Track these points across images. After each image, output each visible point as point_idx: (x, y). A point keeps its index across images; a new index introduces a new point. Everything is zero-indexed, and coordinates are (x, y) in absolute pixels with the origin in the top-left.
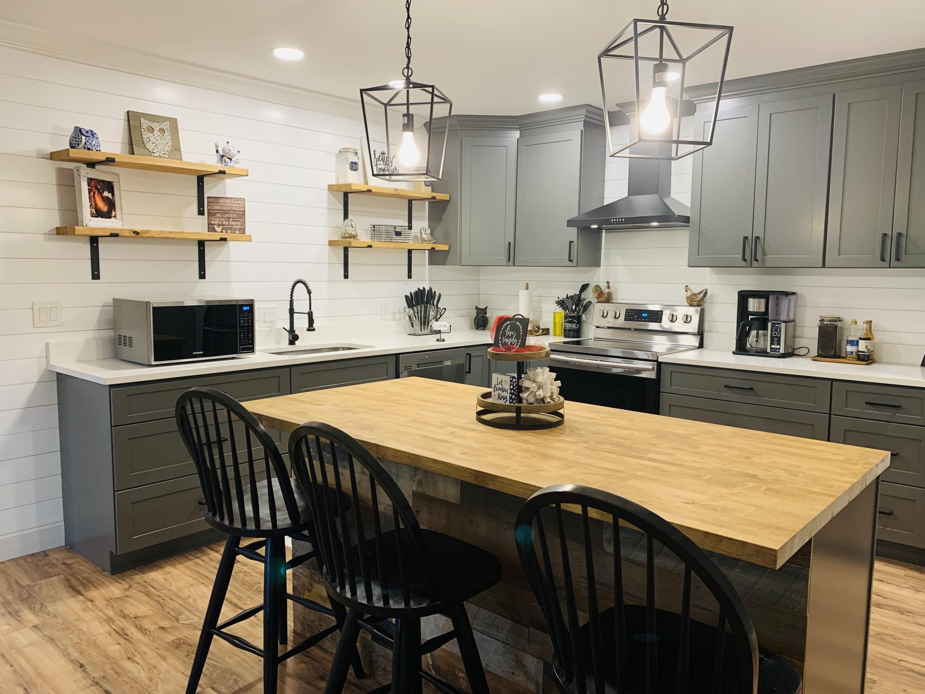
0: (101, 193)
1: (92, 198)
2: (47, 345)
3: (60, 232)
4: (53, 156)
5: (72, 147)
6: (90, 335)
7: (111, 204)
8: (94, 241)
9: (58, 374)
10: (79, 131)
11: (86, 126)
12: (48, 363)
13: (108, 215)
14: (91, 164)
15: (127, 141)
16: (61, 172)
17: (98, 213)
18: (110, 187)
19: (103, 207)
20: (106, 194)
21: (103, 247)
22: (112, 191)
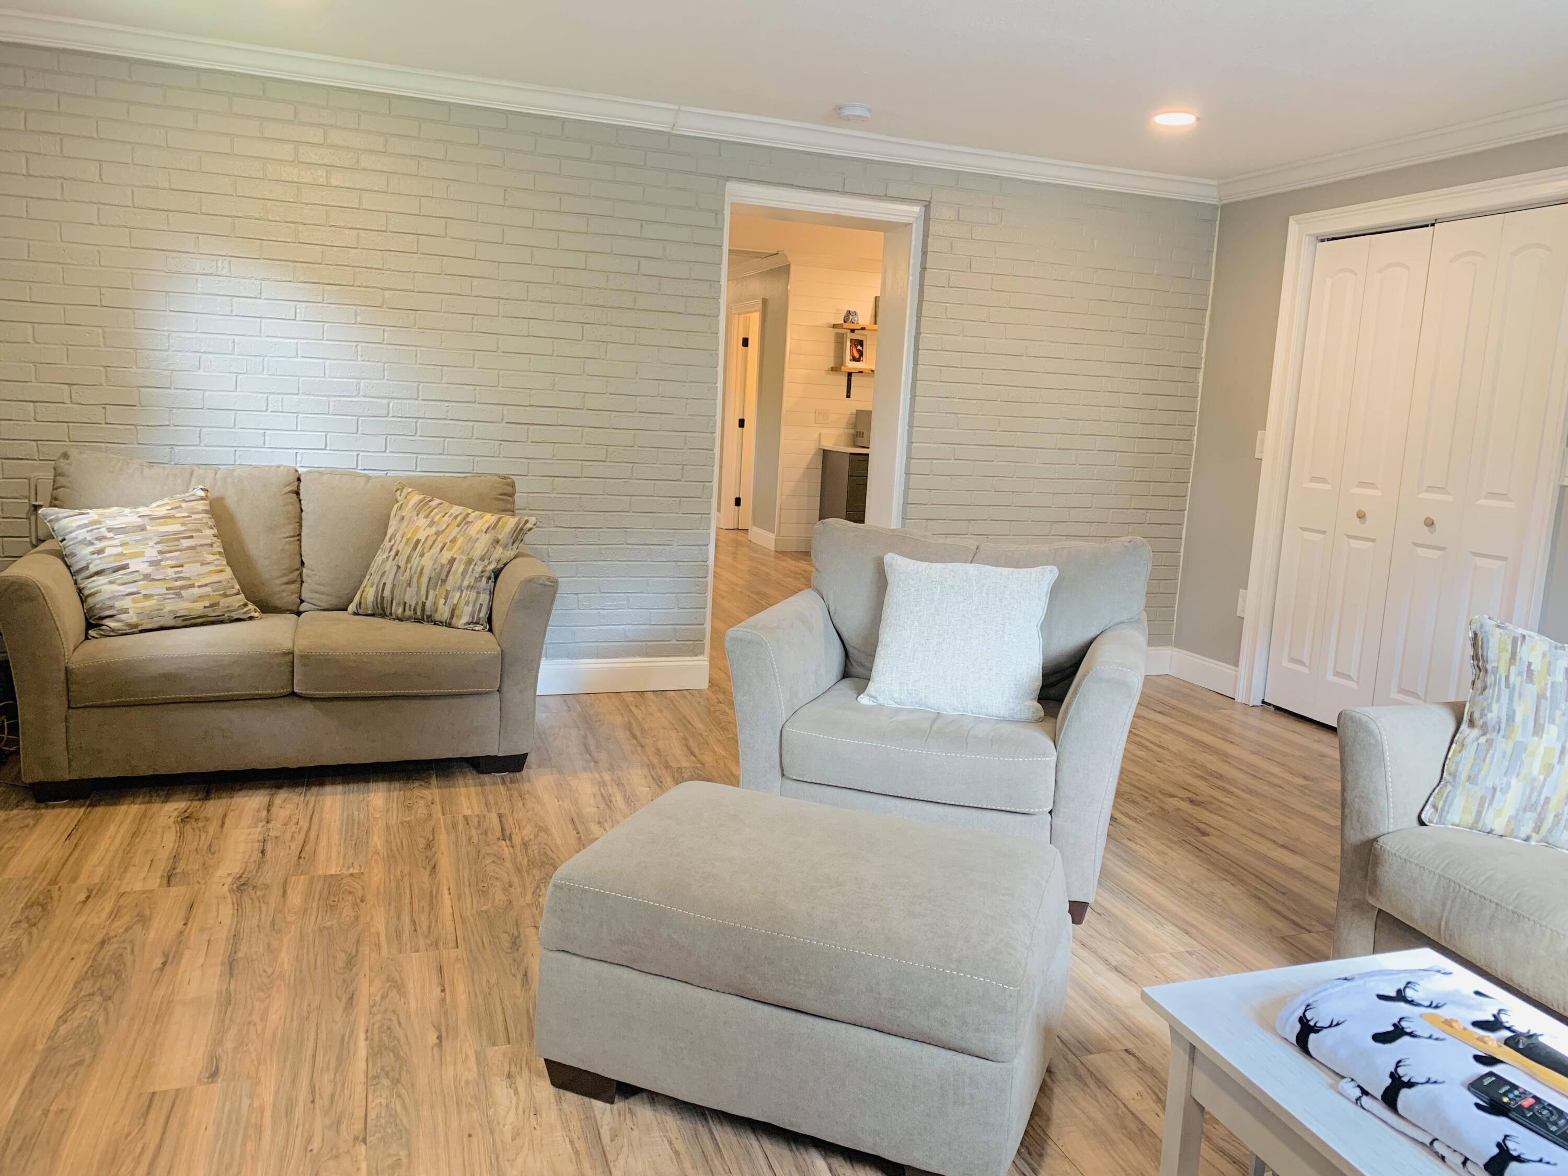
0: (856, 347)
1: (851, 351)
2: (820, 434)
3: (833, 369)
4: (834, 326)
5: (845, 322)
6: (841, 431)
7: (861, 353)
8: (850, 375)
9: (824, 450)
10: (849, 312)
11: (852, 310)
12: (819, 444)
13: (858, 360)
14: (853, 331)
15: (874, 314)
16: (837, 334)
17: (854, 359)
18: (861, 343)
19: (857, 355)
20: (859, 347)
21: (853, 378)
22: (862, 345)
